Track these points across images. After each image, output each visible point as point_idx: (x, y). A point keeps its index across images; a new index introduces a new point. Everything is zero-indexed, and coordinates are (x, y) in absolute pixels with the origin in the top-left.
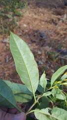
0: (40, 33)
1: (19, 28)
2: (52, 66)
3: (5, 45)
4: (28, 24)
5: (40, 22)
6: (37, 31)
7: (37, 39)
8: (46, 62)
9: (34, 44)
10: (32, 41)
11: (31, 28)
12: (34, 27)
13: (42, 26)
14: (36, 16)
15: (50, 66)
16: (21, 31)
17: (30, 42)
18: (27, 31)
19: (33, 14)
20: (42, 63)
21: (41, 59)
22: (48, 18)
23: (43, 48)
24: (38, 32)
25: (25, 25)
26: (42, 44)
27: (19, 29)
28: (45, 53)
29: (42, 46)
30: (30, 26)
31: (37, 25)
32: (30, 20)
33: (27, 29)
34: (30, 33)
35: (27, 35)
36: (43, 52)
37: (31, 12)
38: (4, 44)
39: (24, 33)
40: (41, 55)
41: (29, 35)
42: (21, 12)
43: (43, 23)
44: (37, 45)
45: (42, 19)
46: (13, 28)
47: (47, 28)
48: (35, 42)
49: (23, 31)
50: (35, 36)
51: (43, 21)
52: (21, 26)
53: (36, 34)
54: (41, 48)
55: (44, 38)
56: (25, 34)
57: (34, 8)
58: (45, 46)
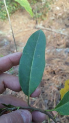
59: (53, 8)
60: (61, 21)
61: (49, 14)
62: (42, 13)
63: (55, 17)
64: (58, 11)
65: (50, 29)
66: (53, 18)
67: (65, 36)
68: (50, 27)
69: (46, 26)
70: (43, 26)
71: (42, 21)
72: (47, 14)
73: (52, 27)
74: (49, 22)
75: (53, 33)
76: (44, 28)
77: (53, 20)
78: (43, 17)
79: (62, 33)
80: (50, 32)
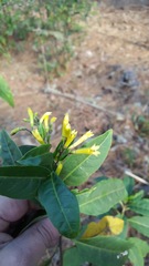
0: (122, 72)
1: (78, 59)
2: (146, 147)
3: (49, 98)
4: (97, 49)
5: (124, 46)
6: (115, 68)
7: (115, 86)
8: (135, 138)
9: (109, 97)
10: (103, 88)
11: (103, 59)
12: (109, 58)
13: (128, 55)
14: (114, 32)
15: (141, 148)
16: (81, 67)
17: (100, 92)
18: (93, 67)
19: (108, 27)
20: (125, 141)
21: (123, 132)
22: (141, 35)
23: (129, 106)
24: (119, 70)
25: (90, 53)
26: (126, 96)
27: (76, 62)
28: (132, 119)
29: (126, 101)
30: (100, 54)
31: (116, 52)
32: (101, 40)
33: (94, 63)
34: (100, 71)
35: (94, 76)
36: (129, 116)
37: (103, 20)
38: (45, 96)
39: (88, 71)
40: (122, 122)
41: (98, 77)
42: (81, 24)
43: (130, 47)
44: (114, 99)
45: (129, 39)
46: (65, 61)
47: (139, 59)
48: (110, 91)
49: (85, 66)
50: (110, 78)
51: (130, 43)
52: (82, 55)
53: (113, 74)
54: (124, 108)
55: (130, 83)
56: (90, 74)
57: (111, 11)
58: (132, 103)
59: (80, 52)
60: (95, 81)
61: (72, 65)
62: (58, 62)
63: (84, 72)
64: (89, 59)
65: (72, 96)
66: (79, 73)
67: (100, 111)
68: (72, 92)
69: (64, 90)
70: (59, 88)
71: (56, 80)
72: (68, 65)
73: (75, 91)
74: (71, 82)
75: (78, 105)
76: (59, 93)
77: (80, 77)
78: (59, 71)
79: (94, 105)
80: (72, 103)
